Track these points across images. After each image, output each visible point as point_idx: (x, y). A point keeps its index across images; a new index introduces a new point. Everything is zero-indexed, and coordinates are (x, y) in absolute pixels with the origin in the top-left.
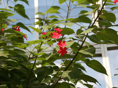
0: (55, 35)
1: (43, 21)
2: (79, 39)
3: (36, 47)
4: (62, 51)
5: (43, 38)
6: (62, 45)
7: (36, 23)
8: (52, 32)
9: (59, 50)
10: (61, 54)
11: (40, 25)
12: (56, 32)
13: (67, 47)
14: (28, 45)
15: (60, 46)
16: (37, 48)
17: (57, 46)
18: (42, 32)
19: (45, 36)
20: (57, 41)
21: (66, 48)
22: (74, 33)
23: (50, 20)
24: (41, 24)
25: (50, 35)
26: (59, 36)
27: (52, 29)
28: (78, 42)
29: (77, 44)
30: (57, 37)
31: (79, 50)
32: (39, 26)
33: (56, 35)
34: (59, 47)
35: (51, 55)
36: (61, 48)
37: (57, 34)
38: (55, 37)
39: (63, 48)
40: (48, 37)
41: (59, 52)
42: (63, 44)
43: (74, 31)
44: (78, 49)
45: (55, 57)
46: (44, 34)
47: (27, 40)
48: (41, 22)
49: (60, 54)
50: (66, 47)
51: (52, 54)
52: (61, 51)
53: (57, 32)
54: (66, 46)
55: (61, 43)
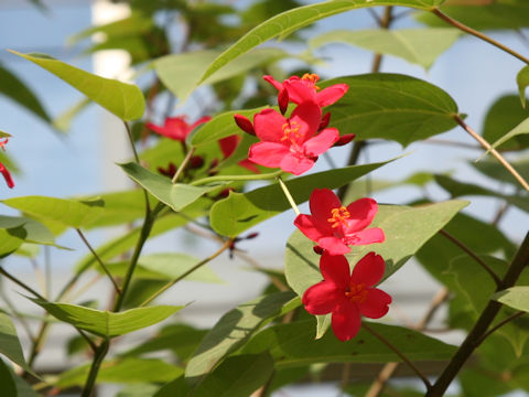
0: (276, 137)
1: (170, 21)
2: (509, 190)
3: (96, 257)
4: (339, 293)
5: (162, 171)
6: (338, 233)
7: (99, 38)
8: (249, 114)
9: (317, 277)
10: (329, 316)
11: (141, 51)
12: (283, 109)
13: (385, 251)
14: (19, 232)
15: (326, 243)
16: (105, 269)
17: (293, 249)
18: (158, 121)
19: (185, 149)
20: (298, 202)
21: (375, 267)
22: (459, 121)
23: (229, 10)
24: (152, 46)
25: (228, 145)
26: (310, 144)
27: (249, 89)
28: (500, 215)
29: (490, 233)
30: (297, 155)
31: (503, 285)
32: (135, 62)
33: (288, 143)
34: (318, 250)
35: (237, 335)
36: (332, 265)
37: (299, 127)
38: (273, 156)
39: (352, 263)
40: (214, 164)
41: (315, 303)
42: (351, 224)
43: (461, 110)
44: (496, 279)
45: (276, 351)
46: (174, 137)
47: (11, 184)
48: (145, 26)
49: (323, 323)
50: (377, 249)
51: (249, 321)
52: (330, 286)
53: (291, 107)
54: (381, 240)
55: (335, 212)
